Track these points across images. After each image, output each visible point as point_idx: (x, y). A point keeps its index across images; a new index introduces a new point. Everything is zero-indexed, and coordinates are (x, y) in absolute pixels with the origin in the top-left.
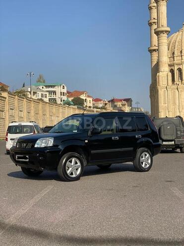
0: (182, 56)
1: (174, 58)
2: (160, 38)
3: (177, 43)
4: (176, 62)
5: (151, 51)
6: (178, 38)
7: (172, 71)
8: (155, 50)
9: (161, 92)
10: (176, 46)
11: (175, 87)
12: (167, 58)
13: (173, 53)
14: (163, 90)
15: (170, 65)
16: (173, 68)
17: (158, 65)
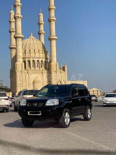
0: (30, 53)
1: (25, 54)
2: (17, 41)
3: (27, 45)
4: (27, 56)
5: (11, 48)
6: (28, 42)
7: (25, 62)
8: (13, 48)
9: (18, 74)
10: (27, 47)
11: (26, 71)
12: (22, 53)
13: (25, 51)
14: (19, 73)
15: (23, 58)
16: (25, 60)
17: (16, 57)
